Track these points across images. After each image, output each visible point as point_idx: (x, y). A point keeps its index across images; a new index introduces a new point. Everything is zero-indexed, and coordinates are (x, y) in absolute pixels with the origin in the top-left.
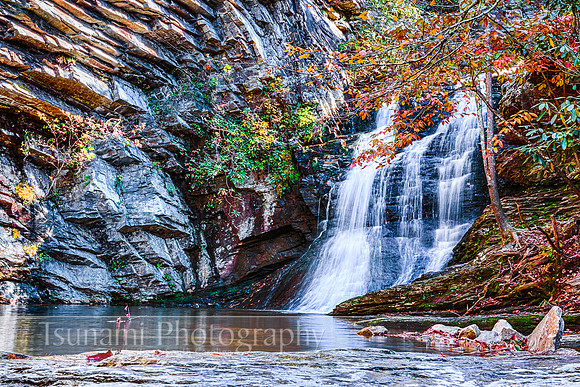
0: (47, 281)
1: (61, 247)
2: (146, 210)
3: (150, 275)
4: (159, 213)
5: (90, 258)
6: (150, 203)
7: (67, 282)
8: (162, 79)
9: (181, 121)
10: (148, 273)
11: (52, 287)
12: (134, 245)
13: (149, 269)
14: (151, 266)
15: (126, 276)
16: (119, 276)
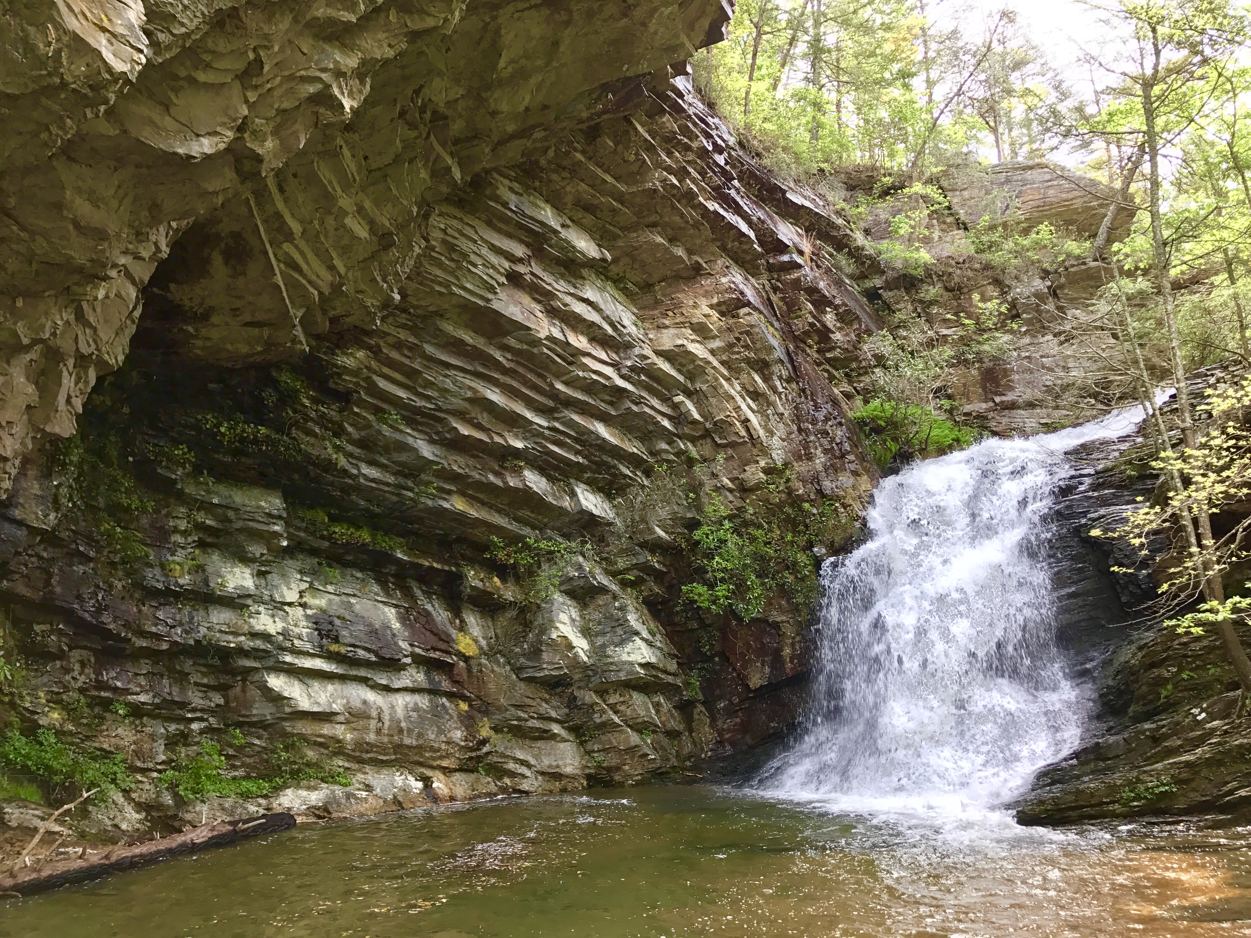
0: (505, 766)
1: (519, 719)
2: (625, 657)
3: (636, 746)
4: (643, 661)
5: (556, 729)
6: (629, 647)
7: (529, 766)
8: (630, 478)
9: (660, 532)
10: (633, 744)
11: (512, 774)
12: (613, 707)
13: (634, 738)
14: (635, 734)
15: (604, 750)
16: (593, 751)
